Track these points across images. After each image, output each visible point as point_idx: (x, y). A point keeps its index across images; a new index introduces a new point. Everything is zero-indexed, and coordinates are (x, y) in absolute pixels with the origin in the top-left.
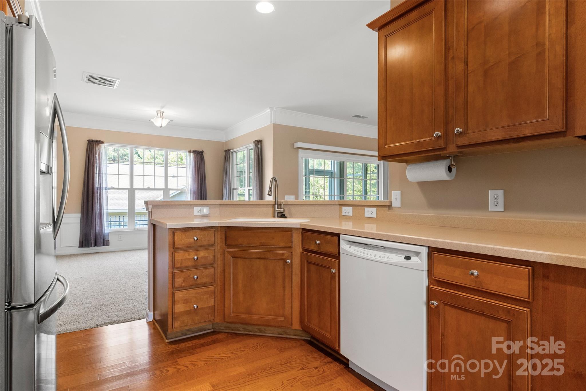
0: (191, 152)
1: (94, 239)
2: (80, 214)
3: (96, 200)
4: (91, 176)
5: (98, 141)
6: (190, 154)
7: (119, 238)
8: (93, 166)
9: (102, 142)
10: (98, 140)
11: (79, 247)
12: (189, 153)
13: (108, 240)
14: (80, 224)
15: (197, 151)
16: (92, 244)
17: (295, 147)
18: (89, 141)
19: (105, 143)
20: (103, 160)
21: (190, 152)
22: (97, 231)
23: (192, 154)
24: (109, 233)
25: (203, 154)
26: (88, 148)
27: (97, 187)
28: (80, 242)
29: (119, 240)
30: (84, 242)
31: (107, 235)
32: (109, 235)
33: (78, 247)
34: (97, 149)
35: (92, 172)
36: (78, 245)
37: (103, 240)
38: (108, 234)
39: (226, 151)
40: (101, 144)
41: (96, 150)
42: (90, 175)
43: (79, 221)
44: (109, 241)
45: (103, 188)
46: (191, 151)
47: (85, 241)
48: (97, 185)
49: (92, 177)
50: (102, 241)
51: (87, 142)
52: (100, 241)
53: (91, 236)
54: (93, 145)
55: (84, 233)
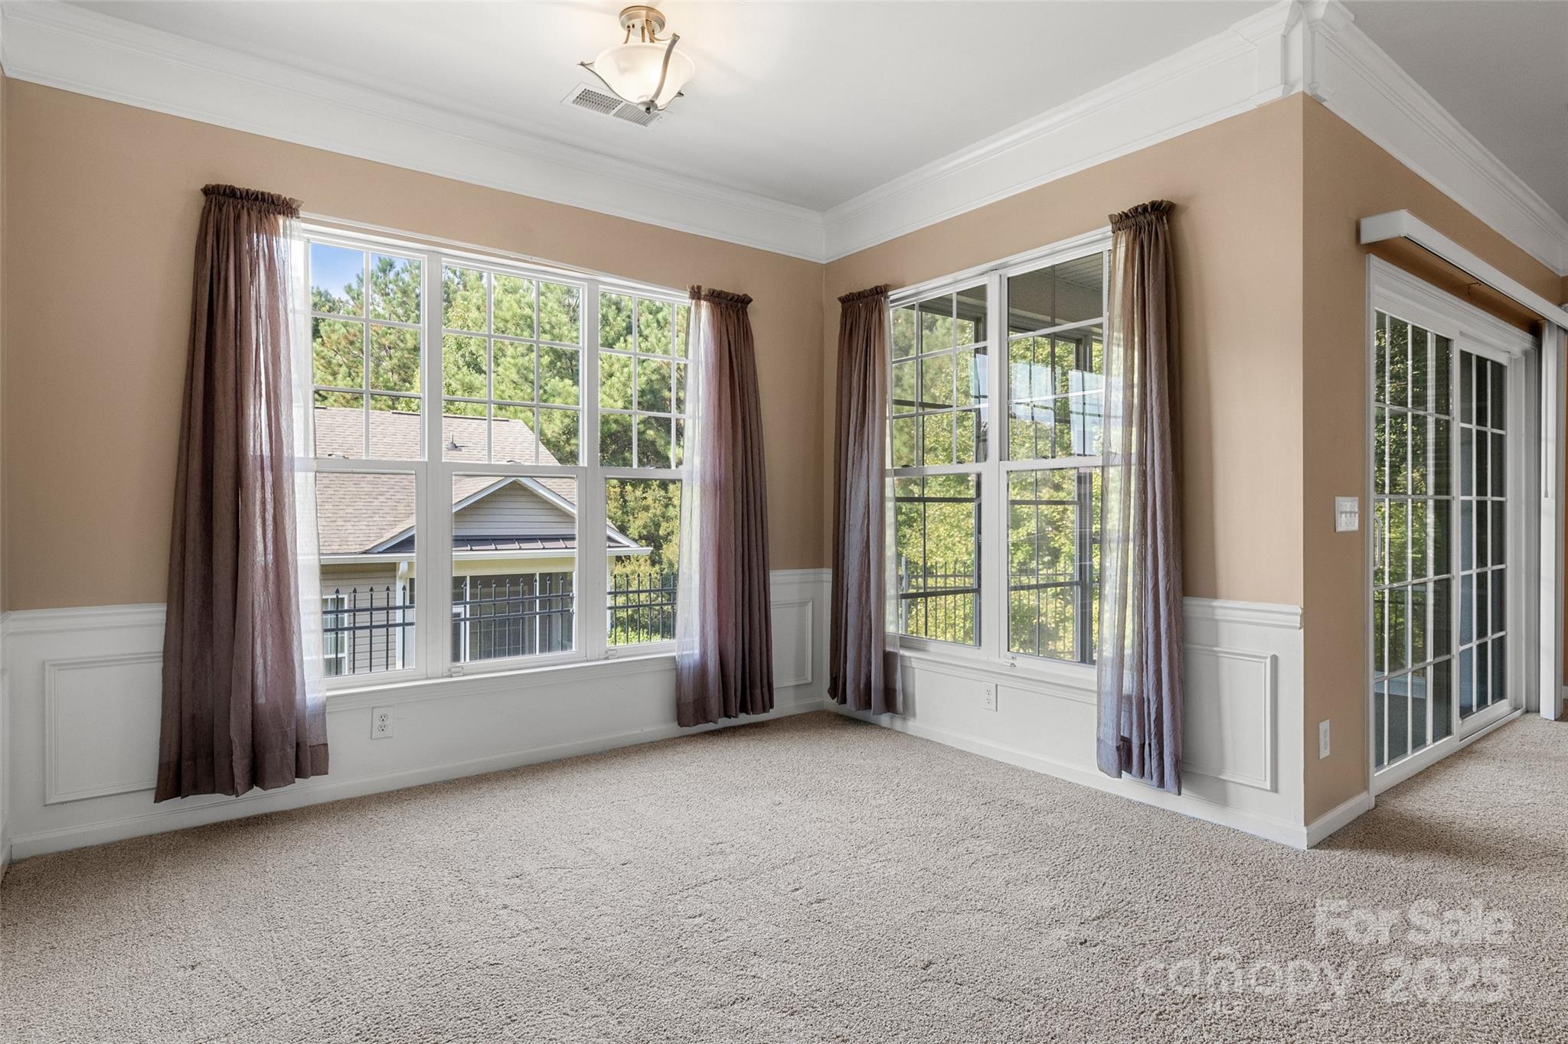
0: (699, 299)
1: (248, 749)
2: (163, 608)
3: (255, 528)
4: (225, 394)
5: (263, 200)
6: (698, 306)
7: (377, 723)
8: (240, 333)
9: (287, 208)
10: (263, 194)
11: (159, 799)
12: (694, 302)
13: (321, 741)
14: (160, 665)
15: (727, 294)
16: (237, 780)
17: (1366, 239)
18: (209, 191)
19: (302, 214)
20: (294, 311)
21: (696, 294)
22: (261, 700)
23: (704, 303)
24: (324, 707)
25: (745, 313)
26: (211, 231)
27: (262, 456)
28: (163, 767)
29: (376, 734)
30: (185, 764)
31: (314, 716)
32: (324, 713)
33: (152, 795)
34: (260, 241)
35: (232, 367)
36: (155, 786)
37: (298, 745)
38: (321, 712)
39: (849, 301)
40: (281, 220)
41: (251, 248)
42: (219, 387)
43: (158, 645)
44: (326, 745)
45: (292, 459)
46: (703, 293)
47: (195, 760)
48: (258, 442)
49: (231, 394)
50: (291, 752)
51: (201, 199)
52: (279, 755)
53: (232, 734)
54: (238, 218)
55: (186, 716)
